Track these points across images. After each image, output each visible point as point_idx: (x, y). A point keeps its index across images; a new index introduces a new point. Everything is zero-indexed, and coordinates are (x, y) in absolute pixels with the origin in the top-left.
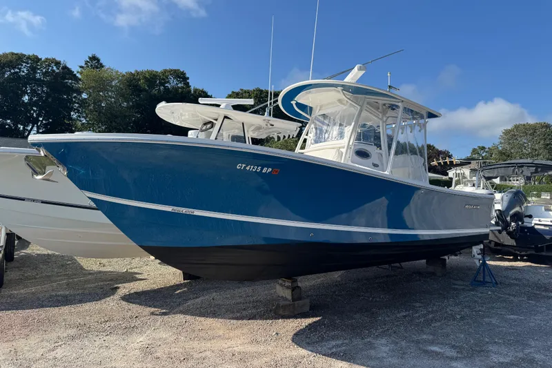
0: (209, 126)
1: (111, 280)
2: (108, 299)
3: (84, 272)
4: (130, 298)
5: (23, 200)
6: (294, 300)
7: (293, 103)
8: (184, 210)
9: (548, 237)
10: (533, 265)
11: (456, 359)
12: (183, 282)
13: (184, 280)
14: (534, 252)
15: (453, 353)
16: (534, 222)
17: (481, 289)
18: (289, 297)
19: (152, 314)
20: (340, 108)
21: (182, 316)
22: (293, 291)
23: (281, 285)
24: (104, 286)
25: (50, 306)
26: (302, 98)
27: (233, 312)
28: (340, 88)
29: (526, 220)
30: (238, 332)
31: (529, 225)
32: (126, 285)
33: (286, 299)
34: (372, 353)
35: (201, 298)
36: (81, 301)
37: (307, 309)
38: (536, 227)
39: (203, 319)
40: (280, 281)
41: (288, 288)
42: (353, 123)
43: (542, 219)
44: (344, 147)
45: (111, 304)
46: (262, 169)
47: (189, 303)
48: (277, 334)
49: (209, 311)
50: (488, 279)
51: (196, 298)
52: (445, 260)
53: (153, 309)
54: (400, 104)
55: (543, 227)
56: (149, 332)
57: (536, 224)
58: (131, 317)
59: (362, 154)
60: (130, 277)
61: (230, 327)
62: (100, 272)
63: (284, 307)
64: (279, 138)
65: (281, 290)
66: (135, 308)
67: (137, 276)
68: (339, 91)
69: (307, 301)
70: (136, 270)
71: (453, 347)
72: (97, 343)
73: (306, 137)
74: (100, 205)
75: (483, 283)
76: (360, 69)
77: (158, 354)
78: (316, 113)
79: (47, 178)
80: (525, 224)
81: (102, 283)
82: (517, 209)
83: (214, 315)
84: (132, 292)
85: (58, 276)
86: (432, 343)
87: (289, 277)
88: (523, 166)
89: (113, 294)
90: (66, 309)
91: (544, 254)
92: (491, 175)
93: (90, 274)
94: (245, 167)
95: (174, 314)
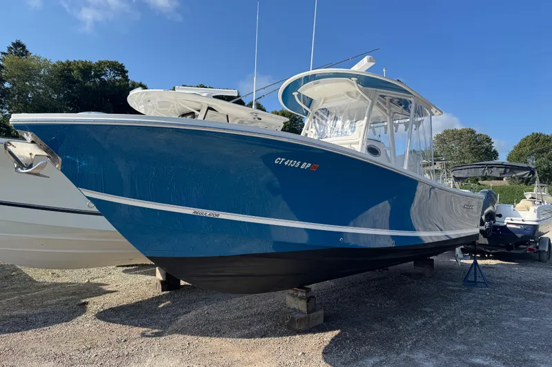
1: (74, 294)
2: (80, 318)
3: (37, 284)
4: (109, 315)
6: (309, 312)
7: (295, 94)
8: (208, 213)
9: (519, 236)
10: (504, 263)
12: (162, 293)
13: (163, 291)
14: (505, 250)
16: (506, 221)
18: (304, 309)
19: (143, 335)
20: (354, 102)
21: (181, 337)
22: (308, 302)
23: (292, 295)
24: (68, 302)
25: (9, 332)
26: (308, 90)
27: (238, 329)
28: (353, 80)
29: (497, 219)
30: (257, 354)
31: (501, 224)
32: (95, 299)
33: (300, 312)
35: (193, 313)
36: (46, 323)
37: (321, 321)
38: (508, 226)
39: (207, 339)
40: (291, 291)
41: (301, 298)
42: (366, 118)
43: (513, 218)
44: (358, 143)
45: (86, 324)
46: (301, 165)
47: (182, 319)
48: (304, 354)
49: (210, 328)
51: (187, 312)
52: (433, 260)
53: (142, 330)
54: (412, 99)
55: (514, 226)
56: (149, 360)
57: (508, 223)
58: (119, 341)
60: (96, 290)
61: (245, 347)
62: (56, 284)
63: (300, 320)
65: (293, 301)
66: (119, 330)
67: (104, 287)
69: (321, 312)
70: (99, 281)
71: (495, 357)
73: (307, 132)
75: (475, 283)
76: (370, 61)
79: (36, 171)
80: (496, 223)
81: (64, 298)
82: (490, 208)
83: (219, 333)
84: (106, 307)
85: (4, 291)
87: (301, 287)
88: (492, 167)
89: (84, 311)
90: (30, 334)
91: (513, 251)
92: (461, 176)
93: (45, 287)
94: (284, 161)
95: (171, 333)
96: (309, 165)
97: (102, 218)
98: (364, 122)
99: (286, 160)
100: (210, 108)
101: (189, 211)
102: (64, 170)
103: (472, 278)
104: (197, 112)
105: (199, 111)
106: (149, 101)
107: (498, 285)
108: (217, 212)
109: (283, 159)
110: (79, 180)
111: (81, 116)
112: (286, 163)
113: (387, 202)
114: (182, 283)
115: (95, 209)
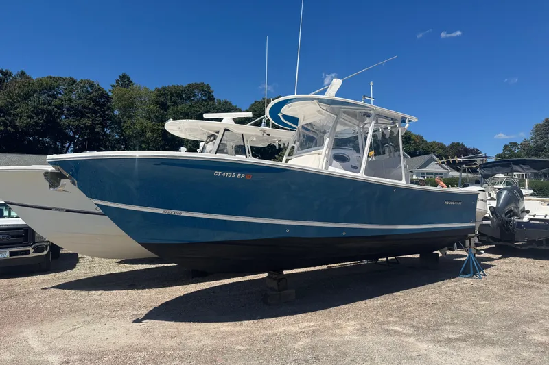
0: (212, 138)
5: (50, 209)
6: (279, 290)
7: (280, 115)
8: (173, 212)
14: (533, 247)
15: (411, 331)
16: (528, 217)
18: (276, 288)
20: (320, 118)
22: (279, 282)
26: (286, 110)
28: (316, 101)
29: (522, 215)
31: (525, 221)
34: (338, 331)
37: (293, 297)
38: (531, 222)
41: (275, 279)
43: (537, 215)
46: (236, 176)
52: (437, 254)
54: (371, 112)
55: (537, 222)
57: (531, 219)
59: (340, 158)
68: (315, 103)
69: (293, 291)
71: (413, 327)
72: (107, 326)
73: (293, 144)
74: (106, 211)
77: (155, 334)
78: (302, 123)
80: (521, 219)
86: (396, 323)
96: (243, 175)
97: (107, 217)
99: (223, 173)
100: (226, 130)
101: (160, 211)
104: (216, 134)
105: (218, 133)
108: (180, 212)
109: (220, 173)
110: (90, 195)
112: (224, 175)
115: (101, 211)
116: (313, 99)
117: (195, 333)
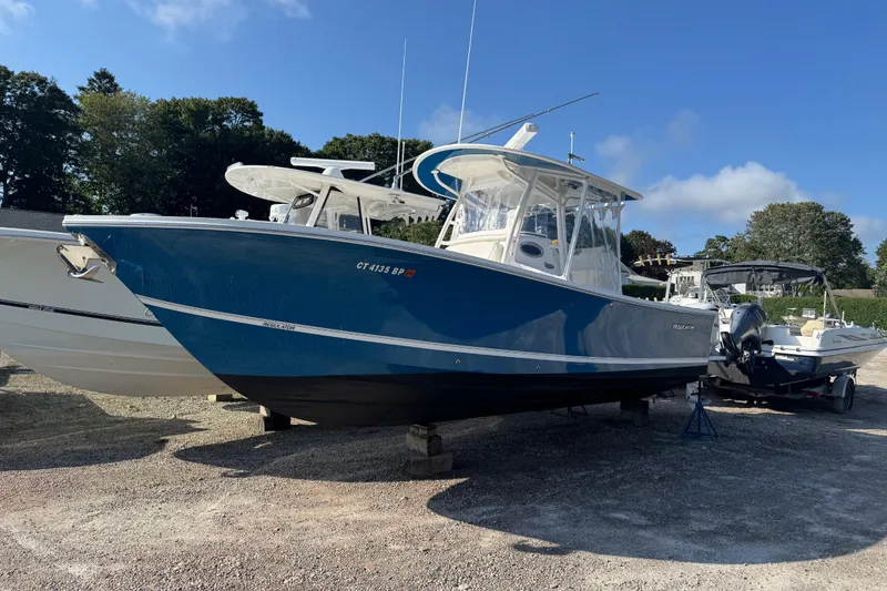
0: (306, 200)
1: (153, 430)
2: (154, 456)
3: (108, 418)
4: (185, 455)
5: (26, 306)
6: (430, 454)
7: (435, 172)
8: (281, 325)
9: (793, 372)
10: (773, 412)
11: (645, 527)
12: (264, 433)
13: (266, 430)
14: (773, 394)
15: (643, 521)
16: (774, 350)
17: (694, 443)
18: (424, 450)
19: (225, 475)
20: (501, 184)
21: (269, 478)
22: (429, 441)
23: (413, 434)
24: (144, 439)
25: (68, 466)
26: (446, 167)
27: (343, 472)
28: (500, 157)
29: (764, 347)
30: (348, 498)
31: (768, 355)
32: (178, 437)
33: (421, 454)
34: (536, 520)
35: (294, 455)
36: (113, 459)
37: (448, 467)
38: (777, 357)
39: (299, 481)
40: (412, 429)
41: (422, 437)
42: (519, 207)
43: (785, 347)
44: (505, 240)
45: (160, 462)
46: (391, 270)
47: (277, 461)
48: (407, 498)
49: (308, 471)
50: (704, 430)
51: (287, 454)
52: (647, 402)
53: (224, 470)
54: (583, 181)
55: (785, 358)
56: (222, 498)
57: (777, 354)
58: (193, 479)
59: (530, 250)
60: (183, 427)
61: (340, 491)
62: (133, 419)
63: (418, 463)
64: (411, 220)
65: (413, 441)
66: (197, 468)
67: (193, 425)
68: (499, 160)
69: (450, 456)
70: (189, 417)
71: (644, 513)
72: (150, 513)
73: (452, 223)
75: (698, 436)
76: (530, 129)
77: (241, 525)
78: (468, 189)
79: (88, 276)
80: (762, 353)
81: (140, 435)
82: (752, 332)
83: (316, 476)
84: (189, 446)
85: (69, 425)
86: (616, 509)
87: (423, 423)
88: (761, 271)
89: (161, 449)
90: (93, 469)
91: (788, 396)
92: (718, 282)
93: (118, 422)
94: (368, 267)
95: (257, 475)
96: (402, 271)
97: (164, 330)
98: (516, 212)
100: (333, 188)
101: (259, 322)
102: (119, 274)
103: (696, 428)
104: (315, 194)
105: (318, 192)
106: (252, 179)
107: (733, 438)
108: (292, 325)
110: (136, 288)
111: (134, 218)
113: (560, 311)
114: (294, 421)
115: (153, 318)
116: (495, 153)
117: (310, 523)
